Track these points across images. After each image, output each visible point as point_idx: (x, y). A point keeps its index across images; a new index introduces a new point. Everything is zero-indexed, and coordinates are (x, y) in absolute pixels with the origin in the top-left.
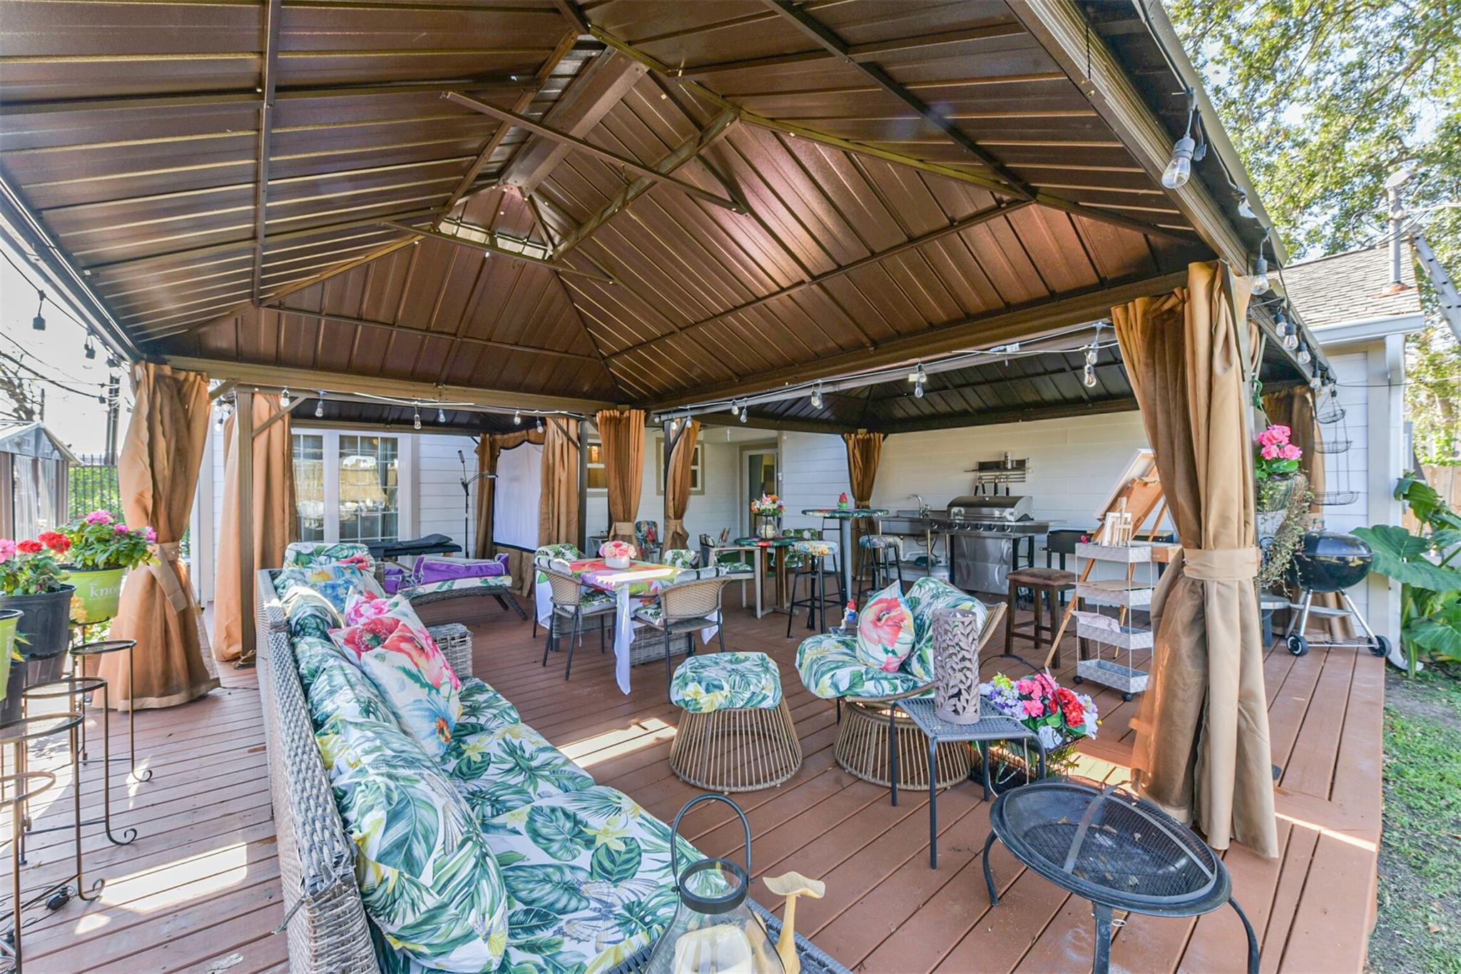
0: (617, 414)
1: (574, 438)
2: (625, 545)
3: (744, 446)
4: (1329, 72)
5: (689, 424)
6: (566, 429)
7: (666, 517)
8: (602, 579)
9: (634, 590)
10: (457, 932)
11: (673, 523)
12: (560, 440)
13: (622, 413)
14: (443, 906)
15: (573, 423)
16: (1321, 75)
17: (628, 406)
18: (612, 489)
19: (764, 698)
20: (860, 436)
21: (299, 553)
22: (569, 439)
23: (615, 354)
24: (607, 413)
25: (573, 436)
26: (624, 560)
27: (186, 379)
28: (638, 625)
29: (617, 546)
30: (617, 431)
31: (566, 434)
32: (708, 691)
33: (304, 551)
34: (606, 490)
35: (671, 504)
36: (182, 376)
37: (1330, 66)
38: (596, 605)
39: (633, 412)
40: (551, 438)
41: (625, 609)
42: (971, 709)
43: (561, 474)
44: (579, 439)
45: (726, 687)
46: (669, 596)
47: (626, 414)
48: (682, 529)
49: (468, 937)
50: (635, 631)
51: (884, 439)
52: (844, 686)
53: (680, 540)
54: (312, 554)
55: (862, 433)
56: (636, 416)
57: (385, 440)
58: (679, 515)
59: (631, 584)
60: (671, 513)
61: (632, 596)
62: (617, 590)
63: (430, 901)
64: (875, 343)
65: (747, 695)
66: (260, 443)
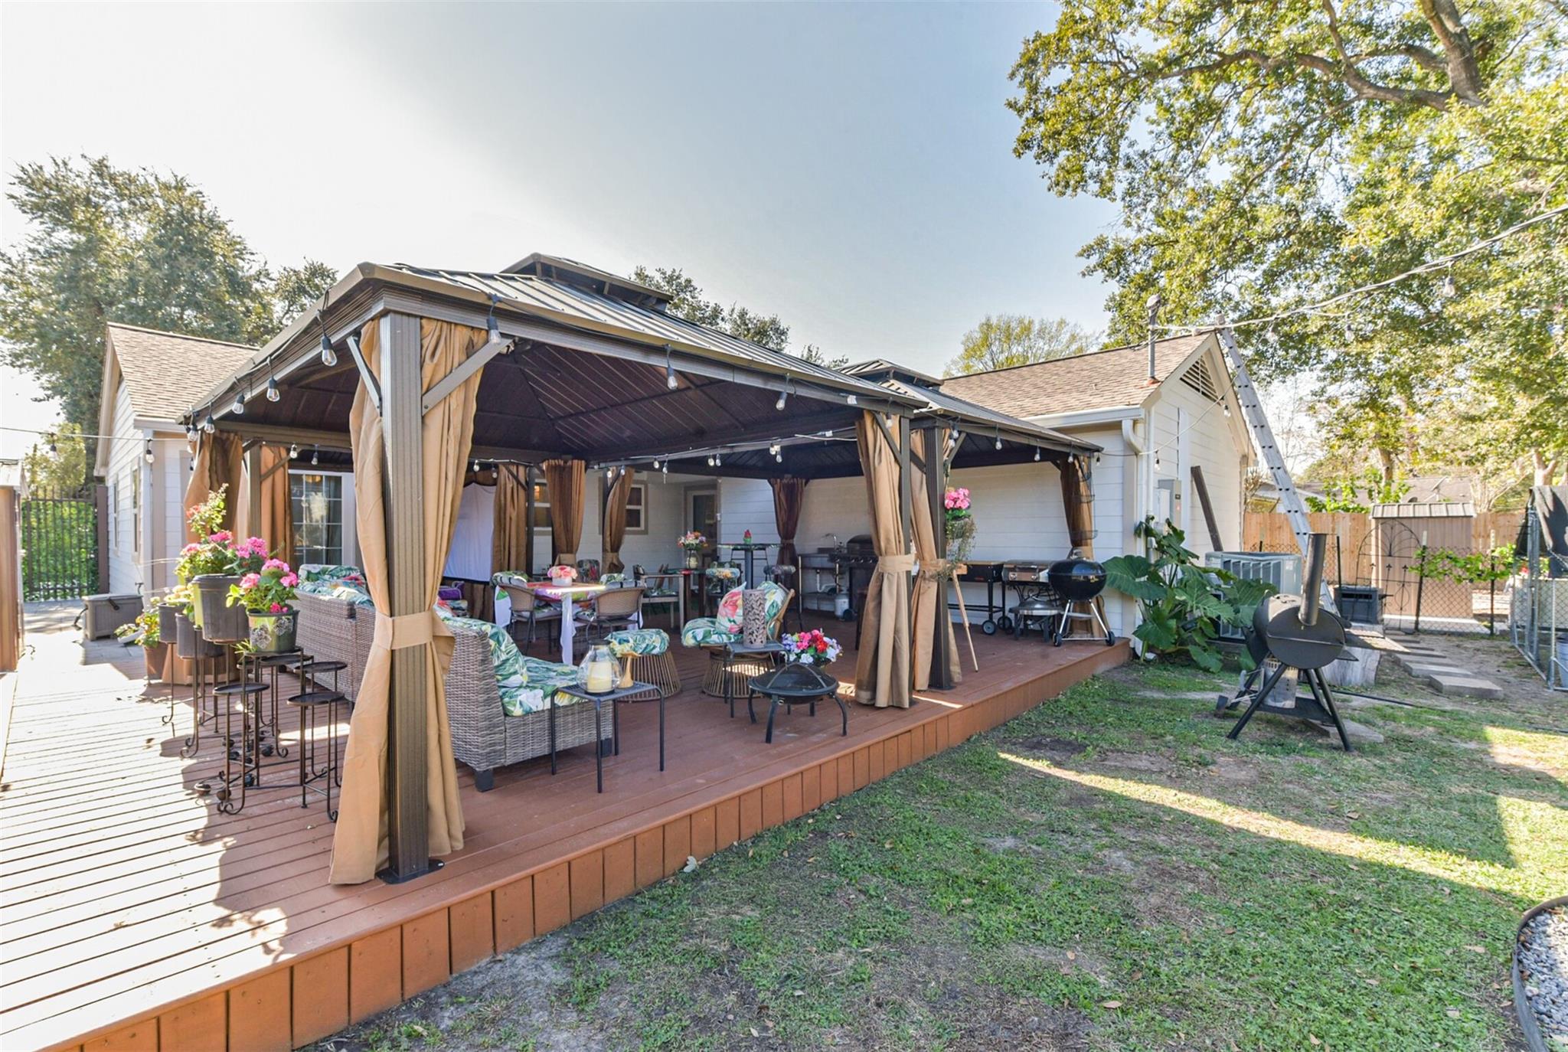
0: (562, 463)
1: (523, 482)
2: (568, 569)
3: (688, 487)
4: (1252, 138)
5: (623, 472)
6: (515, 473)
7: (604, 550)
8: (550, 592)
9: (575, 597)
10: (512, 671)
11: (610, 555)
12: (510, 484)
13: (565, 462)
14: (508, 660)
15: (521, 469)
16: (1247, 140)
17: (570, 456)
18: (557, 526)
19: (654, 647)
20: (785, 481)
21: (309, 572)
22: (519, 482)
23: (561, 418)
24: (552, 462)
25: (522, 478)
26: (568, 580)
27: (228, 439)
28: (579, 625)
29: (562, 569)
30: (561, 478)
31: (516, 478)
32: (620, 643)
33: (313, 571)
34: (550, 529)
35: (608, 539)
36: (225, 435)
37: (1253, 132)
38: (545, 613)
39: (576, 462)
40: (503, 482)
41: (568, 613)
42: (758, 640)
43: (512, 513)
44: (527, 482)
45: (631, 641)
46: (602, 600)
47: (569, 463)
48: (618, 560)
49: (515, 673)
50: (577, 629)
51: (806, 483)
52: (699, 638)
53: (617, 568)
54: (319, 573)
55: (787, 479)
56: (578, 465)
57: (328, 478)
58: (615, 548)
59: (573, 593)
60: (608, 547)
61: (574, 602)
62: (563, 598)
63: (504, 657)
64: (745, 426)
65: (644, 646)
66: (266, 486)
